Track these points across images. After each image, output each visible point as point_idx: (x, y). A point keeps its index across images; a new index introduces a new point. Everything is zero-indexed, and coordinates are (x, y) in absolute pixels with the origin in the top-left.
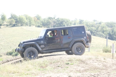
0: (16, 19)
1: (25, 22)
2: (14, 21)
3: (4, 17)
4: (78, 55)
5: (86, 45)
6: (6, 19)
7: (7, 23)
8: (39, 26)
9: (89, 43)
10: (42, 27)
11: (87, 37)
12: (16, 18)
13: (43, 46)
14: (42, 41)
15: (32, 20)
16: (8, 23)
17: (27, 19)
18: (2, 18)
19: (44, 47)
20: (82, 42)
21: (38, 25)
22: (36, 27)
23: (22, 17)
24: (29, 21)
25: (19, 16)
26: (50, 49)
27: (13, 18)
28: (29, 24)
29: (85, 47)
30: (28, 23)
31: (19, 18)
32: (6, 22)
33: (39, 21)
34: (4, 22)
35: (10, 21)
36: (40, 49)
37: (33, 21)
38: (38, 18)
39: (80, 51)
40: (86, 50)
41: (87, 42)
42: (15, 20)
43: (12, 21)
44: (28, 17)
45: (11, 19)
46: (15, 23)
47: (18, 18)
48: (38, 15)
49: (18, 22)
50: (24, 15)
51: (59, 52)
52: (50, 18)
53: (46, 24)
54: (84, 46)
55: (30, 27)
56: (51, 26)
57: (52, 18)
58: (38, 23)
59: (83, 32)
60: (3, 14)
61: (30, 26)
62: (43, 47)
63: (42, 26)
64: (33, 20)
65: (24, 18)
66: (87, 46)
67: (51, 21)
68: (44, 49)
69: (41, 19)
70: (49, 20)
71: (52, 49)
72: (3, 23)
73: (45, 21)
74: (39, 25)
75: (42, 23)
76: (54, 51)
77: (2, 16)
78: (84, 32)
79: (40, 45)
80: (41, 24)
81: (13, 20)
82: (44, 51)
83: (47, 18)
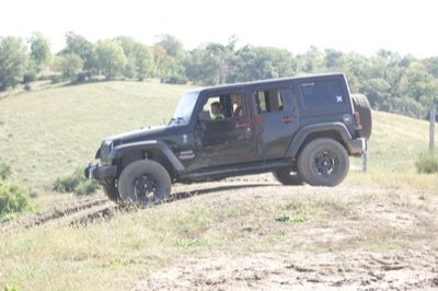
0: (88, 56)
1: (121, 64)
2: (80, 62)
3: (43, 47)
4: (324, 184)
5: (350, 145)
6: (48, 56)
7: (52, 69)
8: (173, 81)
9: (363, 140)
10: (184, 83)
11: (354, 117)
12: (86, 49)
13: (188, 155)
14: (185, 137)
15: (148, 58)
16: (58, 70)
17: (127, 53)
18: (33, 53)
19: (193, 156)
20: (335, 135)
21: (169, 74)
22: (162, 81)
23: (109, 46)
24: (134, 59)
25: (99, 42)
26: (216, 163)
27: (76, 52)
28: (136, 73)
29: (350, 154)
30: (134, 67)
31: (99, 51)
32: (48, 68)
33: (172, 59)
34: (42, 66)
35: (63, 64)
36: (179, 167)
37: (152, 61)
38: (170, 48)
39: (330, 171)
40: (354, 164)
41: (356, 135)
42: (82, 57)
43: (72, 62)
44: (131, 46)
45: (68, 55)
46: (84, 68)
47: (94, 50)
48: (169, 37)
49: (96, 66)
50: (118, 39)
51: (249, 177)
52: (214, 48)
53: (201, 72)
54: (345, 152)
55: (140, 83)
56: (218, 77)
57: (222, 48)
58: (171, 67)
59: (339, 99)
60: (36, 37)
61: (141, 80)
62: (188, 157)
63: (186, 79)
64: (152, 56)
65: (117, 48)
66: (354, 151)
67: (218, 59)
68: (194, 167)
69: (179, 53)
70: (212, 55)
71: (222, 163)
72: (38, 71)
73: (194, 59)
74: (176, 74)
75: (183, 68)
76: (230, 170)
77: (35, 43)
78: (343, 98)
79: (177, 151)
80: (180, 72)
81: (76, 57)
82: (194, 172)
83: (204, 48)
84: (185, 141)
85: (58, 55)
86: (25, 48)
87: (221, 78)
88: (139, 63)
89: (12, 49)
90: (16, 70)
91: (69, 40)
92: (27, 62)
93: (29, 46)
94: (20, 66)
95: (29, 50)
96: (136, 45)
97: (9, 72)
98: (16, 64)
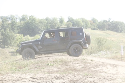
0: (73, 23)
1: (81, 25)
2: (71, 24)
3: (62, 20)
6: (64, 22)
8: (94, 29)
9: (87, 45)
10: (97, 30)
11: (85, 39)
12: (73, 21)
13: (40, 47)
14: (39, 43)
16: (66, 26)
17: (83, 22)
22: (91, 29)
23: (79, 20)
24: (85, 24)
25: (76, 19)
26: (47, 50)
27: (71, 21)
30: (85, 26)
31: (76, 21)
32: (64, 25)
33: (94, 24)
35: (67, 24)
36: (37, 50)
37: (89, 24)
38: (94, 21)
42: (72, 23)
43: (69, 24)
46: (72, 26)
47: (75, 21)
48: (94, 18)
49: (75, 25)
50: (81, 18)
52: (105, 21)
53: (101, 27)
57: (107, 21)
59: (81, 34)
60: (61, 18)
61: (86, 29)
63: (97, 28)
64: (89, 22)
65: (81, 21)
67: (106, 24)
68: (42, 50)
69: (96, 22)
70: (104, 23)
71: (49, 50)
72: (61, 26)
73: (100, 24)
74: (95, 27)
75: (97, 26)
81: (71, 23)
82: (42, 52)
83: (102, 21)
84: (40, 44)
85: (67, 22)
86: (58, 20)
87: (106, 29)
89: (55, 20)
90: (56, 26)
91: (69, 18)
92: (58, 24)
93: (59, 20)
94: (57, 25)
95: (59, 21)
96: (85, 20)
97: (54, 26)
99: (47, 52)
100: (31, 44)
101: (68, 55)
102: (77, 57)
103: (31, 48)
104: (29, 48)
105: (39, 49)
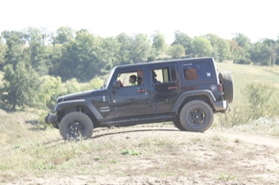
0: (188, 46)
1: (208, 51)
2: (183, 50)
3: (160, 40)
5: (214, 105)
6: (163, 46)
7: (167, 53)
8: (241, 62)
10: (249, 63)
12: (187, 41)
13: (105, 109)
14: (104, 97)
15: (226, 48)
16: (170, 55)
17: (212, 44)
18: (154, 44)
19: (109, 110)
21: (240, 58)
22: (234, 62)
23: (201, 40)
24: (217, 48)
25: (195, 37)
26: (124, 115)
27: (181, 43)
28: (218, 57)
29: (215, 111)
30: (217, 53)
31: (195, 43)
32: (164, 53)
33: (242, 49)
34: (160, 52)
35: (172, 51)
36: (99, 117)
37: (229, 49)
38: (241, 41)
39: (199, 122)
42: (184, 46)
43: (178, 49)
44: (216, 40)
45: (176, 45)
46: (186, 53)
47: (192, 42)
48: (240, 35)
49: (193, 52)
50: (207, 35)
52: (268, 42)
53: (259, 57)
54: (211, 109)
55: (220, 63)
56: (270, 60)
57: (273, 42)
58: (241, 53)
59: (209, 75)
60: (156, 34)
61: (221, 61)
62: (105, 111)
63: (250, 60)
64: (229, 46)
65: (207, 41)
67: (270, 49)
68: (109, 117)
69: (247, 44)
70: (267, 46)
71: (128, 115)
72: (157, 55)
73: (256, 48)
74: (244, 58)
75: (249, 55)
76: (133, 120)
77: (156, 38)
78: (211, 74)
79: (98, 108)
80: (247, 57)
81: (181, 47)
82: (110, 120)
83: (262, 42)
84: (104, 100)
85: (172, 45)
86: (150, 41)
87: (272, 61)
88: (220, 51)
89: (140, 41)
90: (143, 54)
91: (177, 36)
92: (150, 49)
93: (152, 39)
94: (146, 52)
95: (152, 42)
96: (219, 40)
97: (138, 55)
98: (143, 50)
99: (124, 121)
100: (83, 100)
101: (176, 129)
102: (199, 133)
103: (83, 111)
104: (78, 110)
105: (104, 115)
